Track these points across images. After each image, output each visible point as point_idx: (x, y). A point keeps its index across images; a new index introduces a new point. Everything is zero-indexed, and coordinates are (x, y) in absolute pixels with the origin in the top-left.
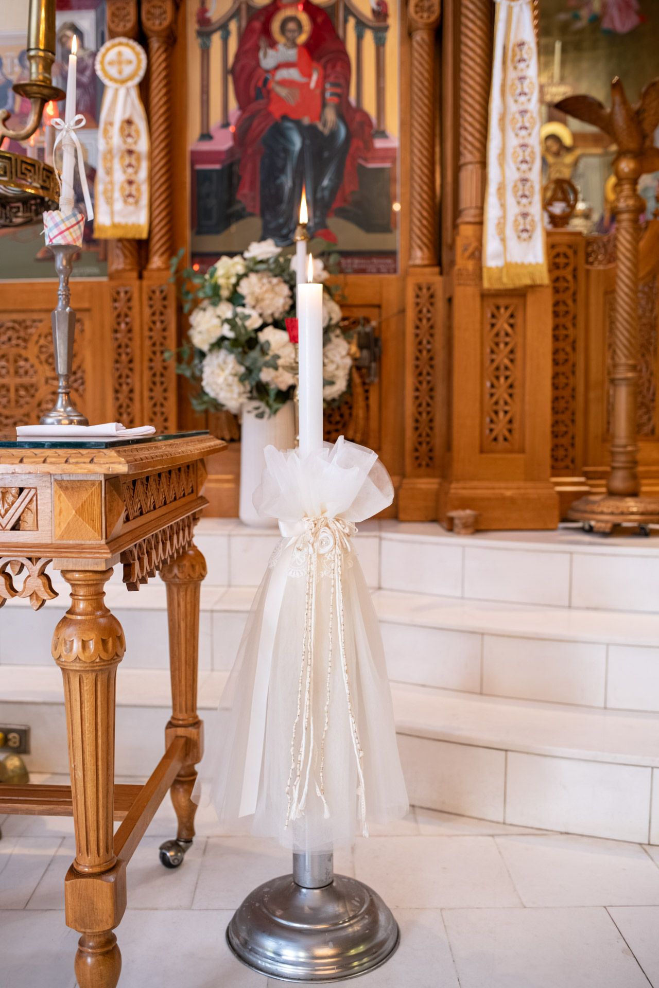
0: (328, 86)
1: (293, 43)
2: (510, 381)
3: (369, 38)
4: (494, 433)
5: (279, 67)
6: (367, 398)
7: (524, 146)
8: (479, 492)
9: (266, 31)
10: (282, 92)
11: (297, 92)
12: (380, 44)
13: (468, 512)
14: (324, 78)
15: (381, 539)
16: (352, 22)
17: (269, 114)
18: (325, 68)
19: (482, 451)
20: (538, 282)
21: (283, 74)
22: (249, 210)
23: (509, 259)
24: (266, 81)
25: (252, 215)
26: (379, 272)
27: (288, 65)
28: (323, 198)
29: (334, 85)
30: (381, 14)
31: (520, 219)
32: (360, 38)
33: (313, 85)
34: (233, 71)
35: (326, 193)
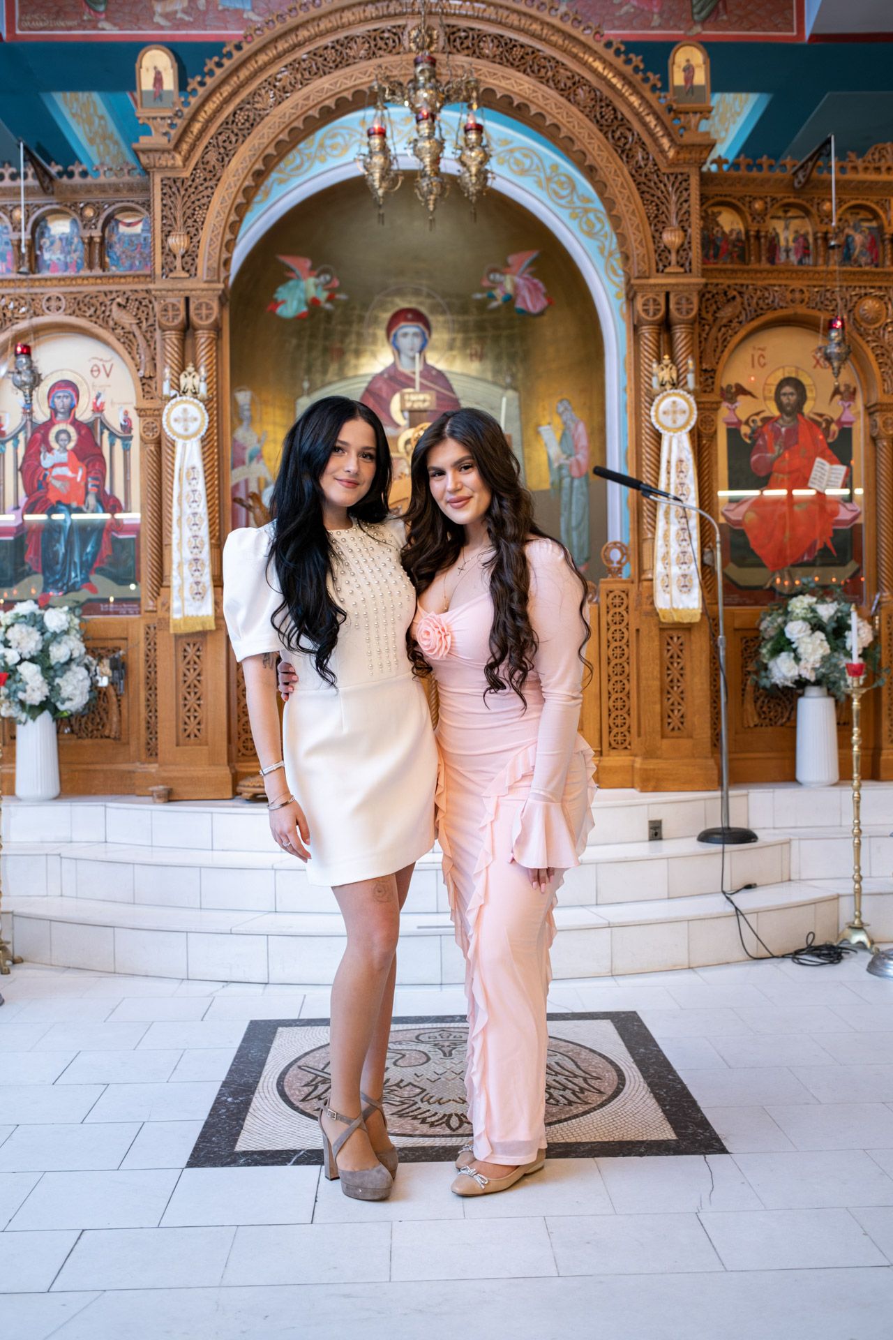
0: (89, 479)
1: (65, 450)
2: (198, 695)
3: (118, 444)
4: (188, 732)
5: (53, 467)
6: (119, 706)
7: (195, 536)
8: (175, 774)
9: (45, 440)
10: (57, 484)
11: (67, 484)
12: (126, 449)
13: (161, 787)
14: (87, 474)
15: (106, 807)
16: (106, 433)
17: (47, 500)
18: (87, 466)
19: (178, 745)
20: (208, 628)
21: (58, 471)
22: (34, 569)
23: (186, 613)
24: (45, 476)
25: (36, 573)
26: (128, 613)
27: (61, 465)
28: (87, 560)
29: (94, 479)
30: (127, 427)
31: (194, 586)
32: (112, 445)
33: (79, 479)
34: (21, 469)
35: (90, 557)
